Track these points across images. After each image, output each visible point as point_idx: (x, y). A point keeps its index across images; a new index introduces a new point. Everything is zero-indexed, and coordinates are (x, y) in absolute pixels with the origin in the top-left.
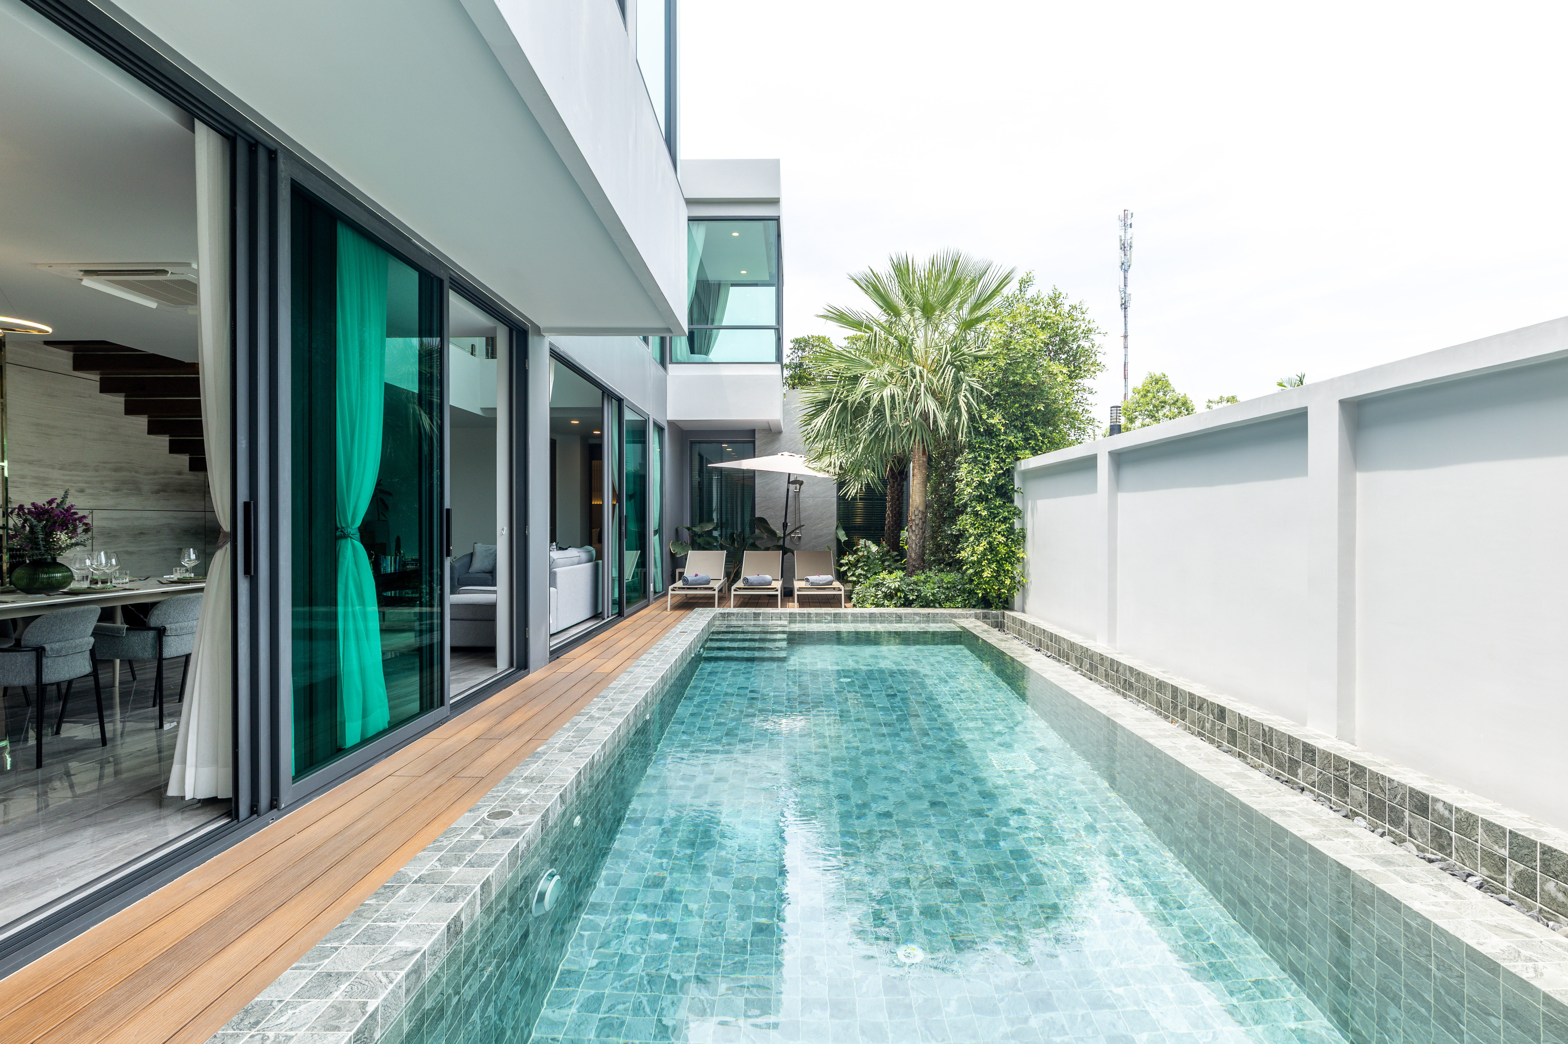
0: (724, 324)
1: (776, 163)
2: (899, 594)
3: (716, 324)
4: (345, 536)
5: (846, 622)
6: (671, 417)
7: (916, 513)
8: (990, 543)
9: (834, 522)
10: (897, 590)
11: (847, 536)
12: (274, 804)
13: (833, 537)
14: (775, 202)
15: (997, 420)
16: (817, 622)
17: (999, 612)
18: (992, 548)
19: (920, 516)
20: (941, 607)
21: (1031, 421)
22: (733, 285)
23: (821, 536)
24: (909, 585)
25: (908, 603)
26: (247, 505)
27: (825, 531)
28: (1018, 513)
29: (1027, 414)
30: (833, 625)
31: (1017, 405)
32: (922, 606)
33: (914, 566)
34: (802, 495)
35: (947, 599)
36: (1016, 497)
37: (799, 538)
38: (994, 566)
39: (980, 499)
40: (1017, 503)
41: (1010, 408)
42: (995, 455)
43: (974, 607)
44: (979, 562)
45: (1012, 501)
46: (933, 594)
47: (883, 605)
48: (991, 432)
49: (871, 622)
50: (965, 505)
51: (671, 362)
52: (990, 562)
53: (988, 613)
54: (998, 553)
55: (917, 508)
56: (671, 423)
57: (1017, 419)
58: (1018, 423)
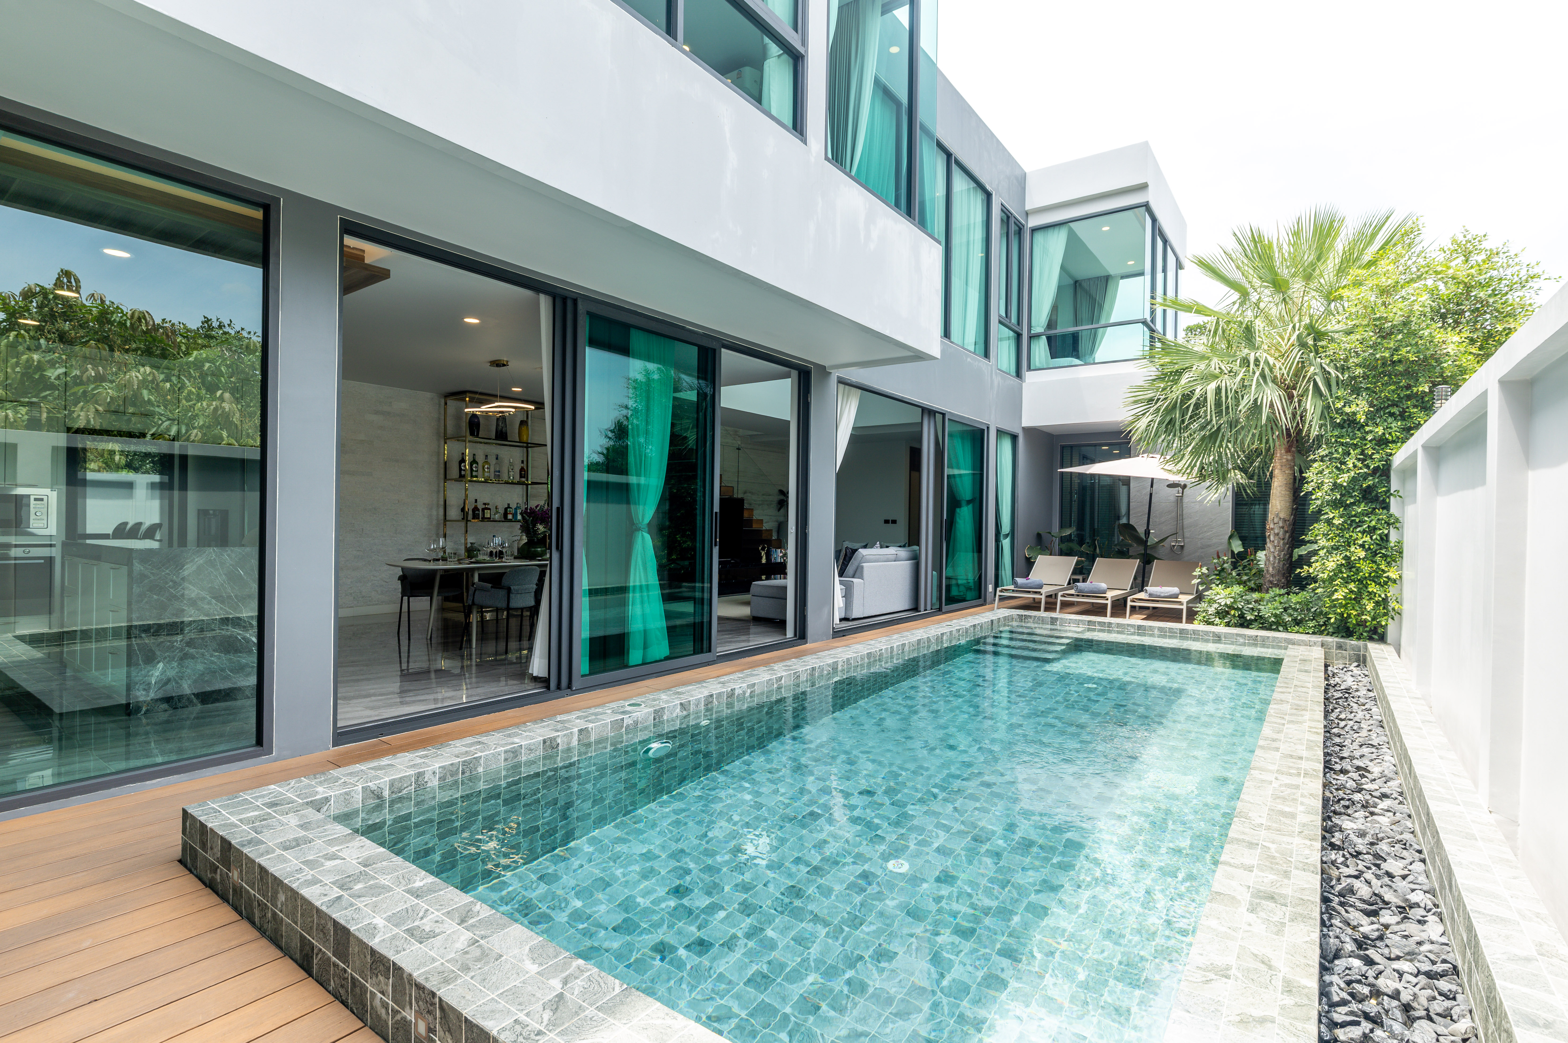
0: (1112, 320)
1: (1146, 145)
2: (1232, 612)
3: (1103, 322)
4: (639, 529)
5: (1152, 635)
6: (1027, 422)
7: (1276, 520)
8: (1347, 558)
9: (1229, 529)
10: (1231, 607)
11: (1244, 547)
12: (569, 686)
13: (1224, 546)
14: (1143, 187)
15: (1360, 407)
16: (1118, 632)
17: (1361, 643)
18: (1349, 564)
19: (1281, 524)
20: (1286, 630)
21: (1415, 406)
22: (1122, 277)
23: (1209, 546)
24: (1249, 602)
25: (1244, 623)
26: (558, 509)
27: (1214, 541)
28: (1393, 522)
29: (1409, 398)
30: (1136, 637)
31: (1393, 387)
32: (1262, 628)
33: (1271, 582)
34: (1185, 500)
35: (1298, 622)
36: (1393, 501)
37: (1182, 547)
38: (1352, 586)
39: (1335, 504)
40: (1394, 509)
41: (1381, 391)
42: (1358, 451)
43: (1332, 634)
44: (1331, 579)
45: (1387, 507)
46: (1276, 616)
47: (1212, 623)
48: (1350, 422)
49: (1182, 638)
50: (1319, 512)
51: (1029, 369)
52: (1347, 581)
53: (1346, 644)
54: (1358, 570)
55: (1277, 515)
56: (1028, 431)
57: (1392, 405)
58: (1395, 410)
